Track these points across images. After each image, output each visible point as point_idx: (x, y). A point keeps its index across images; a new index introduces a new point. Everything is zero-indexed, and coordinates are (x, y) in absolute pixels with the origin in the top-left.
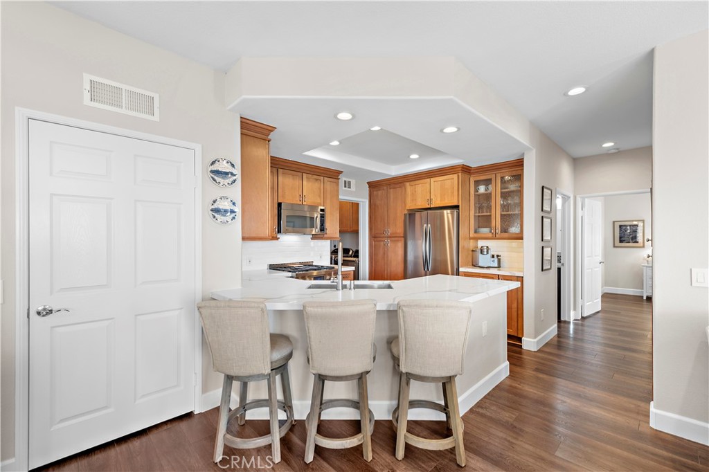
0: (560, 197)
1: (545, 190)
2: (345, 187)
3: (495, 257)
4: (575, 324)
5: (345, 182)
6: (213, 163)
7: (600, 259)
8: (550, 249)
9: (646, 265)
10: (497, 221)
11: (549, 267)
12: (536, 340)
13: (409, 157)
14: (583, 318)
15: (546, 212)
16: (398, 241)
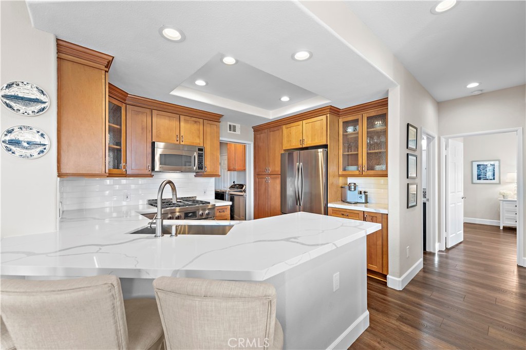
0: (425, 137)
1: (410, 128)
2: (230, 130)
3: (363, 193)
4: (440, 256)
5: (230, 126)
6: (9, 86)
7: (462, 195)
8: (416, 186)
9: (503, 199)
10: (363, 159)
11: (415, 204)
12: (400, 279)
13: (280, 99)
14: (447, 250)
15: (412, 149)
16: (276, 178)
